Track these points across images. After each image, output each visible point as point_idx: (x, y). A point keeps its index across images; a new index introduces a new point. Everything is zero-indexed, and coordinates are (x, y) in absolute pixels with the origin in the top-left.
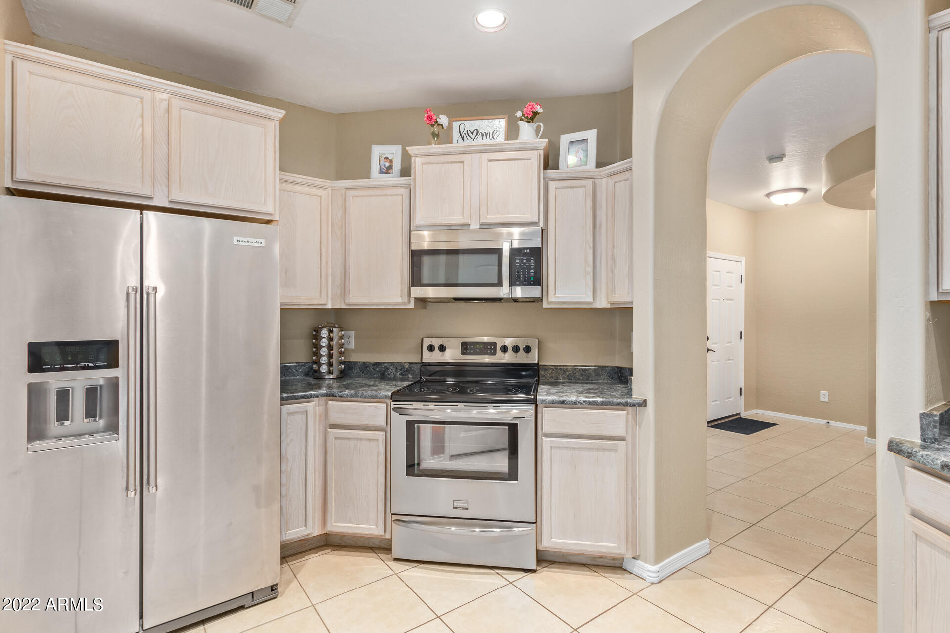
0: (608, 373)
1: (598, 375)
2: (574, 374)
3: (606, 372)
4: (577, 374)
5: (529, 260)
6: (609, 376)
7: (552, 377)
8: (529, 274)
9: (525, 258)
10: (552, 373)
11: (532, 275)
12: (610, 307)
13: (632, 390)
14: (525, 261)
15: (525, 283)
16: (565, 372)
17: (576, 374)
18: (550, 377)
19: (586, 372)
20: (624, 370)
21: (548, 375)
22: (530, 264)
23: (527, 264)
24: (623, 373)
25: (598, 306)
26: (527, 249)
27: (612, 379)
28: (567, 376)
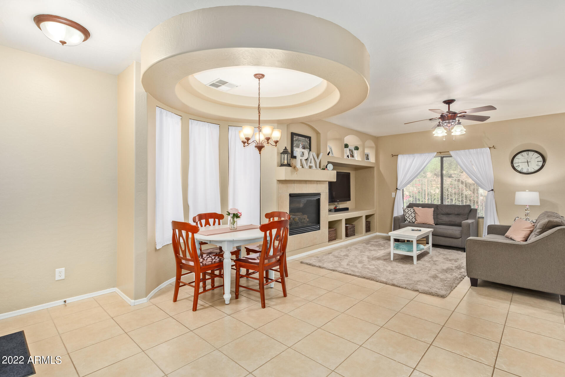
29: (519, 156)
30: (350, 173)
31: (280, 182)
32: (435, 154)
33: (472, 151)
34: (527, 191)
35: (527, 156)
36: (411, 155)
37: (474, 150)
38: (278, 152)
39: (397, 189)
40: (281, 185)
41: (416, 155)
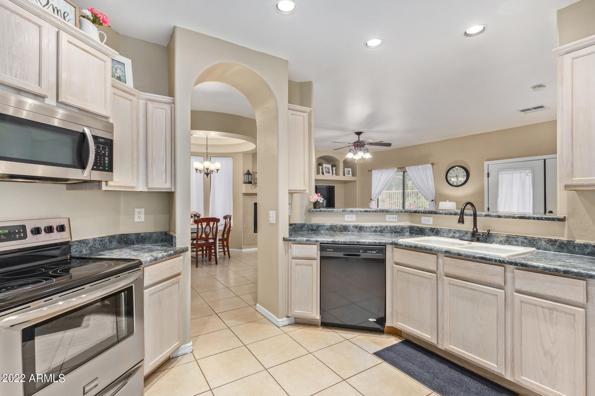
0: (117, 240)
1: (111, 242)
2: (94, 245)
3: (116, 239)
4: (97, 244)
5: (104, 149)
6: (118, 242)
7: (77, 251)
8: (104, 161)
9: (101, 146)
10: (77, 248)
11: (107, 162)
12: (147, 191)
13: (176, 243)
14: (101, 149)
15: (101, 168)
16: (87, 244)
17: (95, 245)
18: (75, 252)
19: (103, 241)
20: (129, 235)
21: (74, 250)
22: (105, 152)
23: (103, 152)
24: (128, 238)
25: (137, 190)
26: (102, 138)
27: (119, 243)
28: (89, 248)
29: (451, 171)
30: (334, 186)
31: (245, 194)
32: (396, 169)
33: (420, 167)
34: (448, 202)
35: (456, 171)
36: (381, 171)
37: (421, 166)
38: (243, 174)
39: (371, 199)
40: (246, 197)
41: (384, 170)
